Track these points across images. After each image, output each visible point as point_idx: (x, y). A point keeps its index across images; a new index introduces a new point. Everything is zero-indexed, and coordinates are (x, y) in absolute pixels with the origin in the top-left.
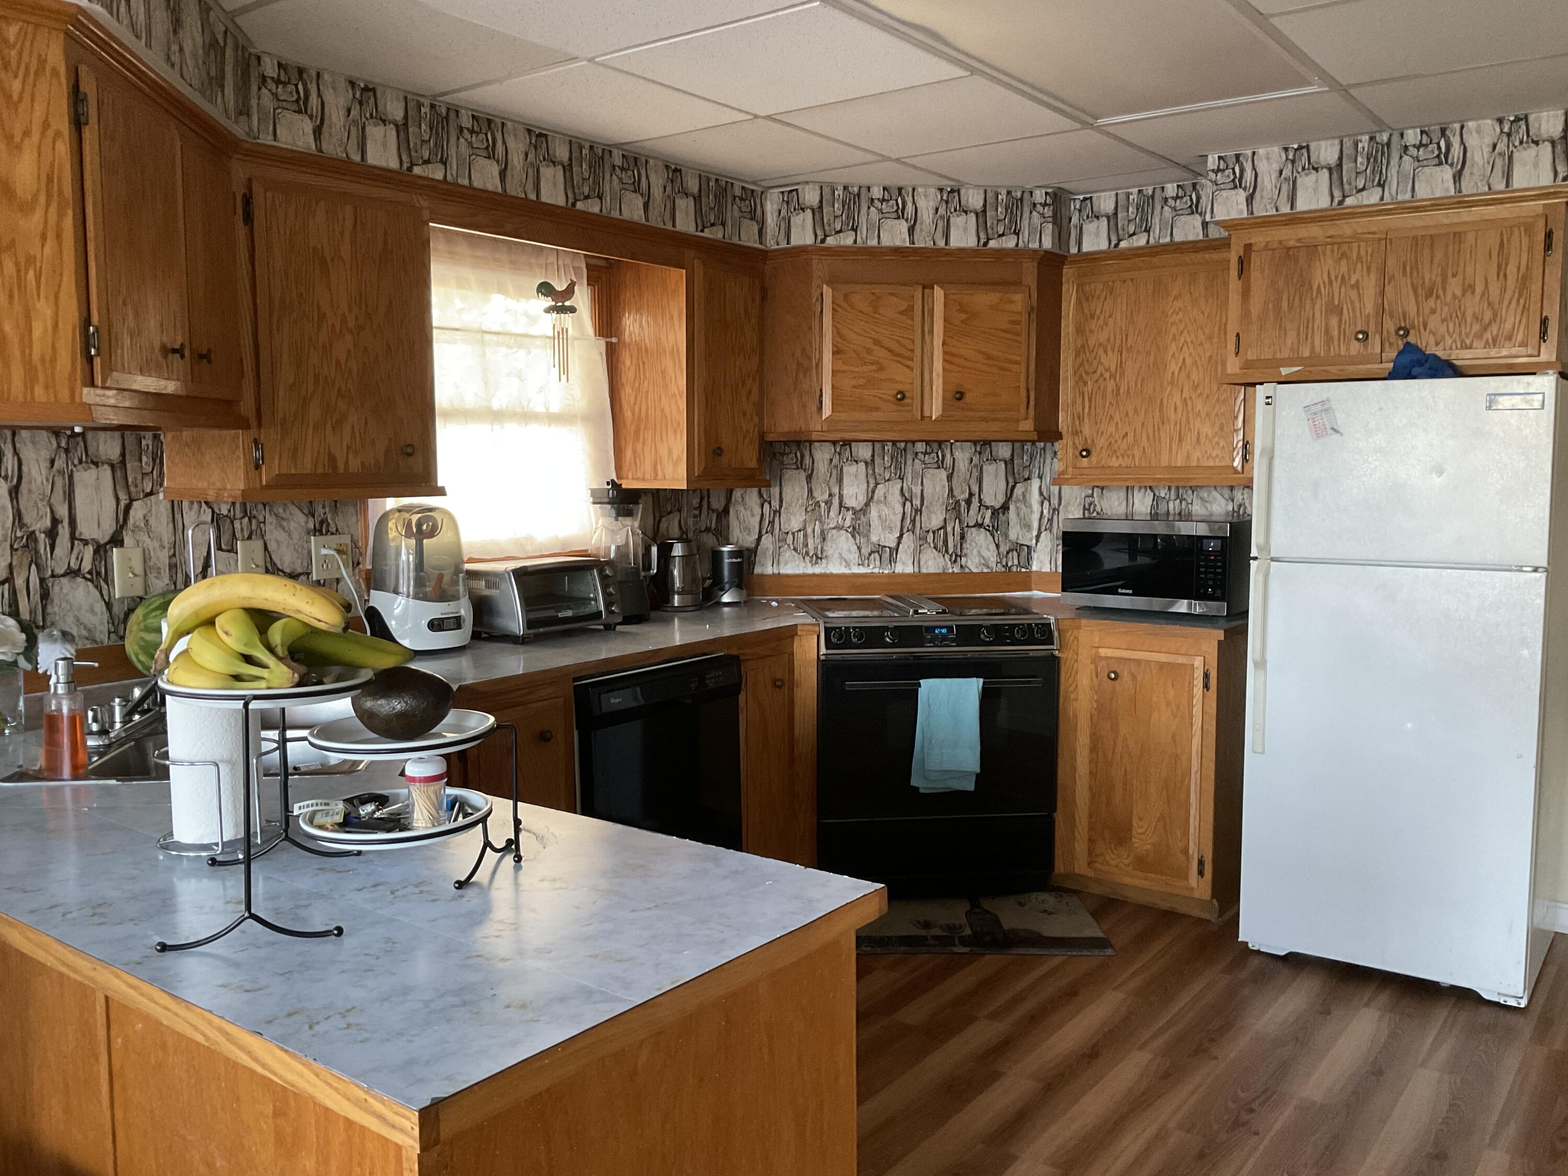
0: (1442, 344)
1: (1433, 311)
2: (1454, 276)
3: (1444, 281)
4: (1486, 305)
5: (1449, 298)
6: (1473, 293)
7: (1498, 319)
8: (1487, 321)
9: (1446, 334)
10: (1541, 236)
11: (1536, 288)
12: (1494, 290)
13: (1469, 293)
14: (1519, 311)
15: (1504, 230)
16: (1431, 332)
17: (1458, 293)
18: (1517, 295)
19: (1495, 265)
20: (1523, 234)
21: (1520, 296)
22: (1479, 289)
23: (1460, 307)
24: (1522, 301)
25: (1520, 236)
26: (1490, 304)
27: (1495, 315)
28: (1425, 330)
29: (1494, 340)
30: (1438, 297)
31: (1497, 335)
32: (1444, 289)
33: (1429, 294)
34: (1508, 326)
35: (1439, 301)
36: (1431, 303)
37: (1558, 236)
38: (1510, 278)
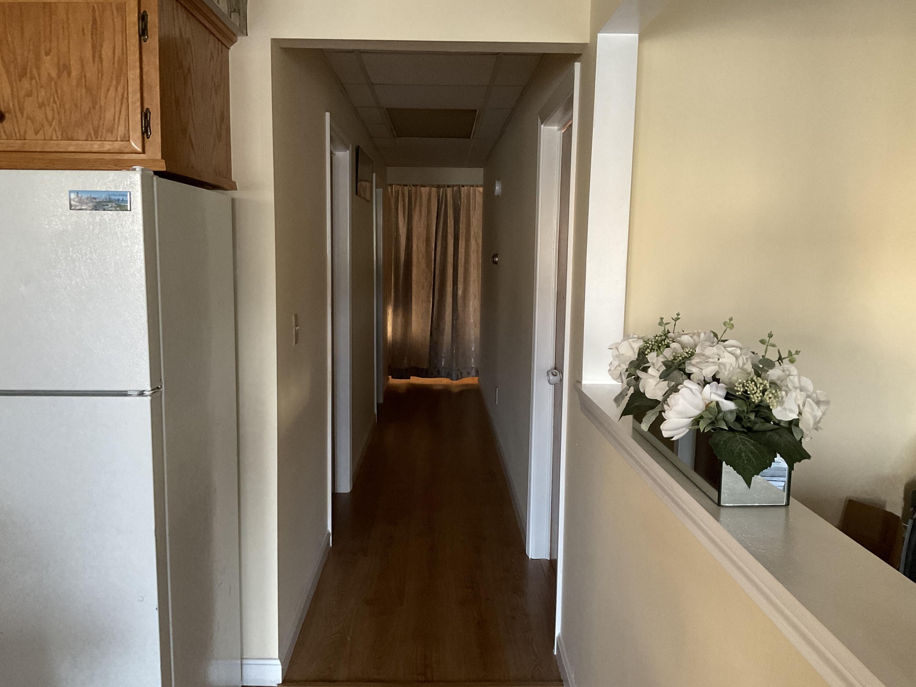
0: (41, 132)
1: (29, 94)
2: (47, 54)
3: (38, 58)
4: (84, 90)
5: (44, 79)
6: (69, 74)
7: (97, 107)
8: (87, 111)
9: (45, 123)
10: (133, 18)
11: (133, 74)
12: (91, 71)
13: (65, 74)
14: (118, 100)
15: (95, 6)
16: (28, 118)
17: (54, 74)
18: (114, 82)
19: (90, 45)
20: (115, 11)
21: (118, 83)
22: (75, 73)
23: (57, 92)
24: (120, 89)
25: (113, 14)
26: (88, 90)
27: (94, 103)
28: (22, 113)
29: (96, 132)
30: (32, 78)
31: (99, 125)
32: (38, 68)
33: (22, 75)
34: (109, 115)
35: (34, 81)
36: (26, 84)
37: (153, 19)
38: (106, 63)
